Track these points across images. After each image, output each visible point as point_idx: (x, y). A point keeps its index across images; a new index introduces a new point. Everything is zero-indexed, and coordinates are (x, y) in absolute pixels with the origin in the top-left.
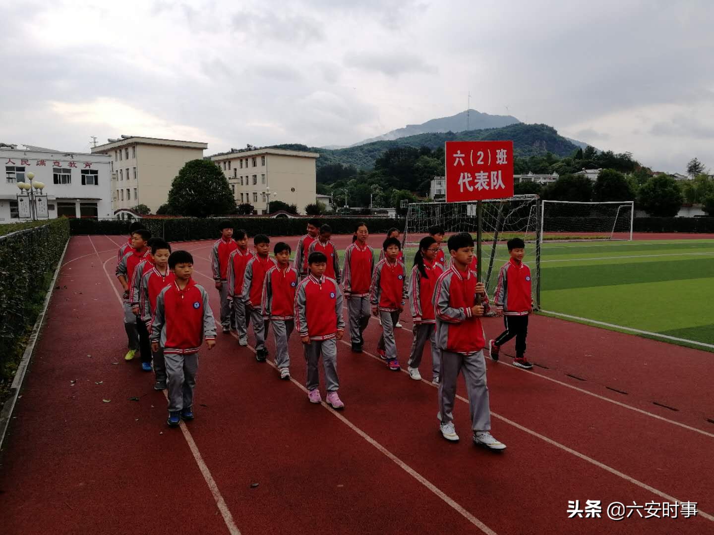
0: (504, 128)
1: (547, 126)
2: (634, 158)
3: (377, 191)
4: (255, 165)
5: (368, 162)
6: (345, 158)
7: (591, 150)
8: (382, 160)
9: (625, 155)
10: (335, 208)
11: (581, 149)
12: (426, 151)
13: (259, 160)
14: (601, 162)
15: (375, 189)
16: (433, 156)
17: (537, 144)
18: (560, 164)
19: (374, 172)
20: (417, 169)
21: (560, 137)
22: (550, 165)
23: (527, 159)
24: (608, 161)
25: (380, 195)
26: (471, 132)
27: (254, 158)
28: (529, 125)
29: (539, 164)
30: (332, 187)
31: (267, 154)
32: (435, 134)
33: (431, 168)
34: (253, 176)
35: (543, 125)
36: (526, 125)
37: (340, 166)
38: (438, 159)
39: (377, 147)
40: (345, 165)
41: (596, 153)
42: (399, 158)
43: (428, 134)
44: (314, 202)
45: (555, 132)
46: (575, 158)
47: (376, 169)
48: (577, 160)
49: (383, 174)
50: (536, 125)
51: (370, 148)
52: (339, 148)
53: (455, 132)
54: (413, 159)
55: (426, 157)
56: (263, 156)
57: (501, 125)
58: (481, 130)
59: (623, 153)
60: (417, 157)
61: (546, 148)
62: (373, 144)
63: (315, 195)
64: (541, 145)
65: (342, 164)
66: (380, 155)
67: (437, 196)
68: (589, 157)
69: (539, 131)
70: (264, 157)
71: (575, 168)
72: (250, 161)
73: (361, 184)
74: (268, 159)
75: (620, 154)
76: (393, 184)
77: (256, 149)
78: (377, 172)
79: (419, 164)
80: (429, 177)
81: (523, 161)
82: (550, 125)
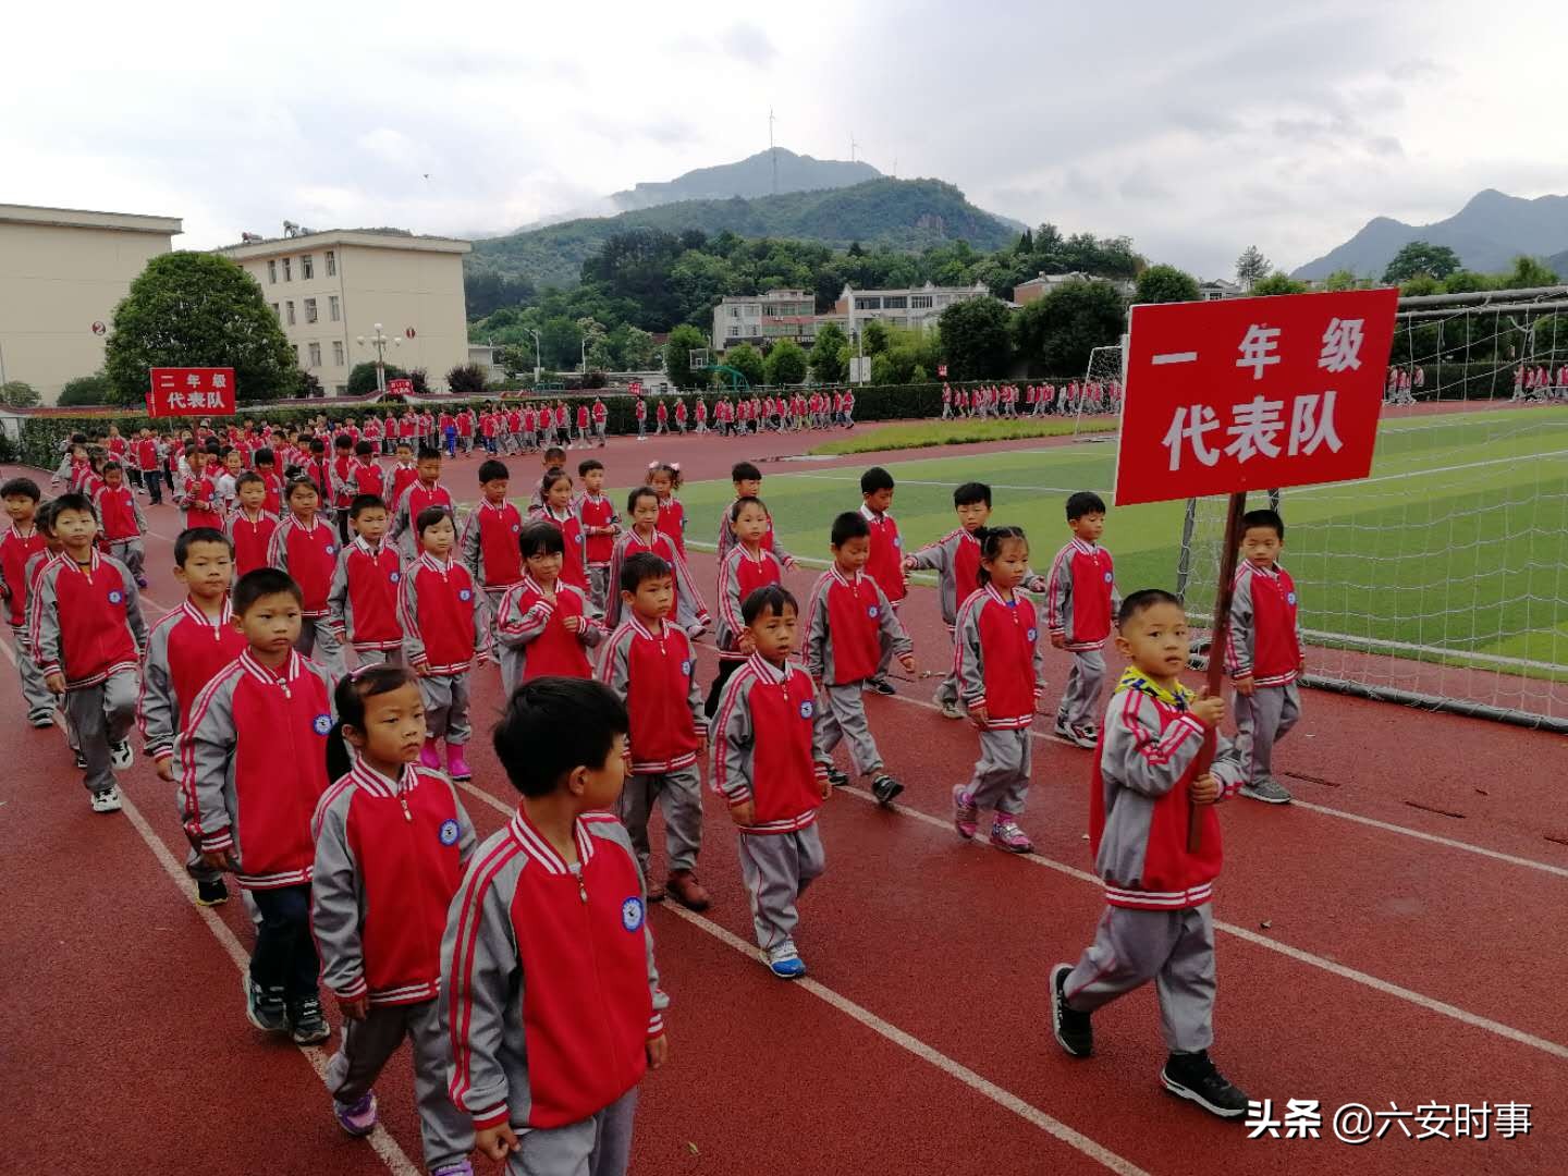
0: (853, 189)
1: (943, 184)
2: (1136, 249)
3: (593, 332)
4: (308, 272)
5: (557, 268)
6: (503, 259)
7: (1048, 235)
8: (596, 260)
9: (1117, 242)
10: (512, 375)
11: (1029, 232)
12: (695, 240)
13: (319, 263)
14: (1072, 258)
15: (587, 328)
16: (711, 250)
17: (924, 223)
18: (986, 264)
19: (581, 289)
20: (680, 282)
21: (969, 207)
22: (967, 267)
23: (917, 254)
24: (1086, 256)
25: (600, 343)
26: (782, 198)
27: (305, 255)
28: (907, 181)
29: (940, 264)
30: (483, 328)
31: (340, 245)
32: (704, 204)
33: (709, 279)
34: (307, 301)
35: (934, 182)
36: (900, 181)
37: (499, 280)
38: (724, 256)
39: (574, 233)
40: (507, 277)
41: (1058, 240)
42: (635, 257)
43: (688, 203)
44: (464, 362)
45: (960, 196)
46: (1018, 250)
47: (584, 282)
48: (1022, 256)
49: (604, 294)
50: (920, 180)
51: (558, 238)
52: (500, 236)
53: (746, 197)
54: (668, 258)
55: (696, 254)
56: (330, 251)
57: (849, 181)
58: (803, 194)
59: (1114, 238)
60: (676, 254)
61: (944, 233)
62: (566, 226)
63: (466, 346)
64: (932, 225)
65: (500, 273)
66: (596, 246)
67: (730, 343)
68: (1042, 251)
69: (926, 193)
70: (332, 253)
71: (1019, 271)
72: (296, 267)
73: (553, 316)
74: (343, 259)
75: (1108, 241)
76: (626, 316)
77: (307, 234)
78: (587, 288)
79: (682, 269)
80: (707, 300)
81: (909, 259)
82: (949, 181)
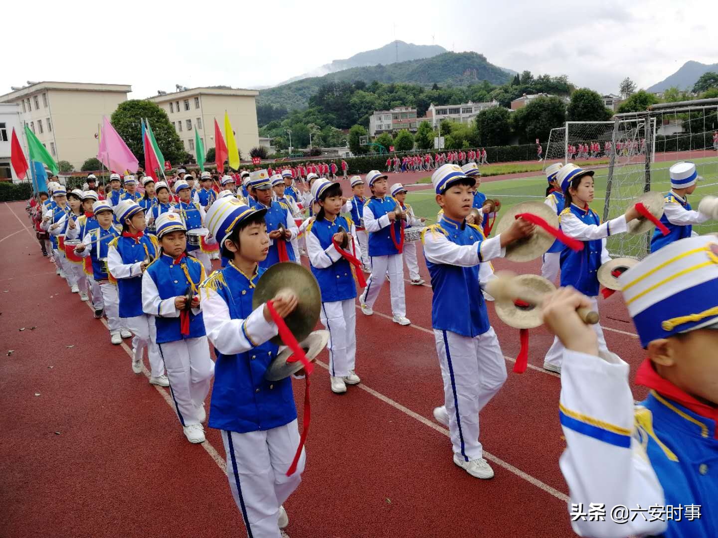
0: (433, 58)
1: (476, 54)
2: (570, 81)
3: (315, 130)
4: (187, 108)
5: (297, 101)
6: (273, 98)
7: (527, 76)
8: (315, 97)
9: (561, 78)
10: (279, 151)
11: (518, 75)
12: (361, 86)
13: (192, 103)
14: (538, 87)
15: (312, 128)
16: (368, 90)
17: (468, 73)
18: (497, 91)
19: (308, 110)
20: (354, 105)
21: (488, 64)
22: (488, 93)
23: (465, 88)
24: (546, 85)
25: (318, 135)
26: (400, 64)
27: (186, 100)
28: (459, 53)
29: (476, 92)
30: (265, 130)
31: (201, 94)
32: (364, 68)
33: (368, 103)
34: (187, 121)
35: (472, 53)
36: (456, 53)
37: (271, 108)
38: (374, 93)
39: (305, 85)
40: (275, 106)
41: (532, 78)
42: (333, 94)
43: (357, 68)
44: (257, 146)
45: (484, 59)
46: (512, 85)
47: (311, 107)
48: (515, 87)
49: (319, 112)
50: (465, 53)
51: (298, 87)
52: (272, 87)
53: (383, 64)
54: (348, 94)
55: (361, 92)
56: (196, 97)
57: (429, 56)
58: (410, 62)
59: (559, 76)
60: (352, 92)
61: (477, 77)
62: (301, 82)
63: (258, 138)
64: (471, 74)
65: (272, 104)
66: (315, 90)
67: (377, 133)
68: (524, 84)
69: (469, 59)
70: (197, 98)
71: (514, 94)
72: (182, 105)
73: (296, 124)
74: (203, 101)
75: (556, 78)
76: (330, 122)
77: (186, 90)
78: (311, 110)
79: (355, 99)
80: (367, 113)
81: (460, 90)
82: (479, 52)
